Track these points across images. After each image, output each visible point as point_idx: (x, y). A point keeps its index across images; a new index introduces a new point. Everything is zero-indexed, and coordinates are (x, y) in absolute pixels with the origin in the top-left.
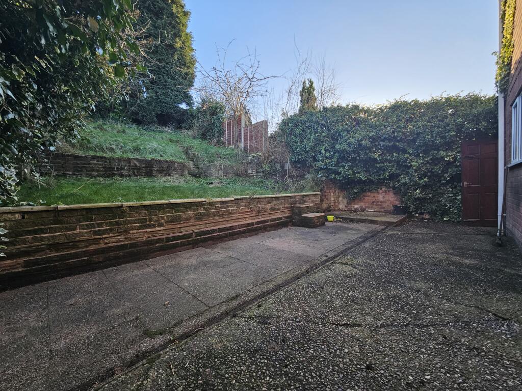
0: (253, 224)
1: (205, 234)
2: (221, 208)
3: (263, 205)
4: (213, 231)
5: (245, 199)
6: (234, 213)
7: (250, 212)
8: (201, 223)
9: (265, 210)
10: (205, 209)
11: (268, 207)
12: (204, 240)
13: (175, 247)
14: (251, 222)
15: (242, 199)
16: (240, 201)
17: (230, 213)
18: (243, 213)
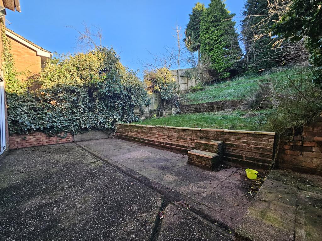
0: (163, 143)
1: (143, 140)
2: (149, 130)
3: (171, 133)
4: (146, 140)
5: (160, 127)
6: (155, 134)
7: (162, 135)
8: (143, 135)
9: (172, 137)
10: (144, 129)
11: (176, 135)
12: (143, 142)
13: (136, 141)
14: (163, 141)
15: (159, 127)
16: (157, 128)
17: (153, 134)
18: (159, 135)
